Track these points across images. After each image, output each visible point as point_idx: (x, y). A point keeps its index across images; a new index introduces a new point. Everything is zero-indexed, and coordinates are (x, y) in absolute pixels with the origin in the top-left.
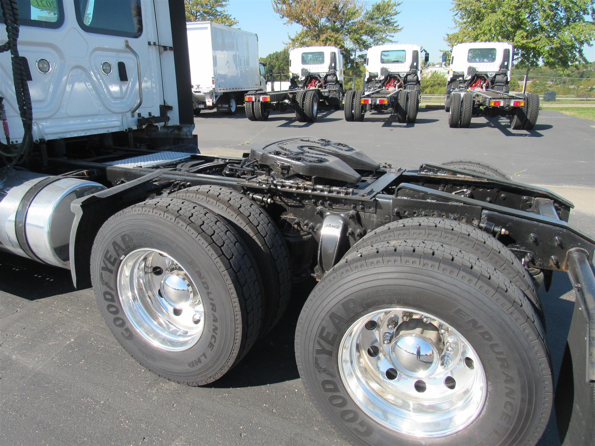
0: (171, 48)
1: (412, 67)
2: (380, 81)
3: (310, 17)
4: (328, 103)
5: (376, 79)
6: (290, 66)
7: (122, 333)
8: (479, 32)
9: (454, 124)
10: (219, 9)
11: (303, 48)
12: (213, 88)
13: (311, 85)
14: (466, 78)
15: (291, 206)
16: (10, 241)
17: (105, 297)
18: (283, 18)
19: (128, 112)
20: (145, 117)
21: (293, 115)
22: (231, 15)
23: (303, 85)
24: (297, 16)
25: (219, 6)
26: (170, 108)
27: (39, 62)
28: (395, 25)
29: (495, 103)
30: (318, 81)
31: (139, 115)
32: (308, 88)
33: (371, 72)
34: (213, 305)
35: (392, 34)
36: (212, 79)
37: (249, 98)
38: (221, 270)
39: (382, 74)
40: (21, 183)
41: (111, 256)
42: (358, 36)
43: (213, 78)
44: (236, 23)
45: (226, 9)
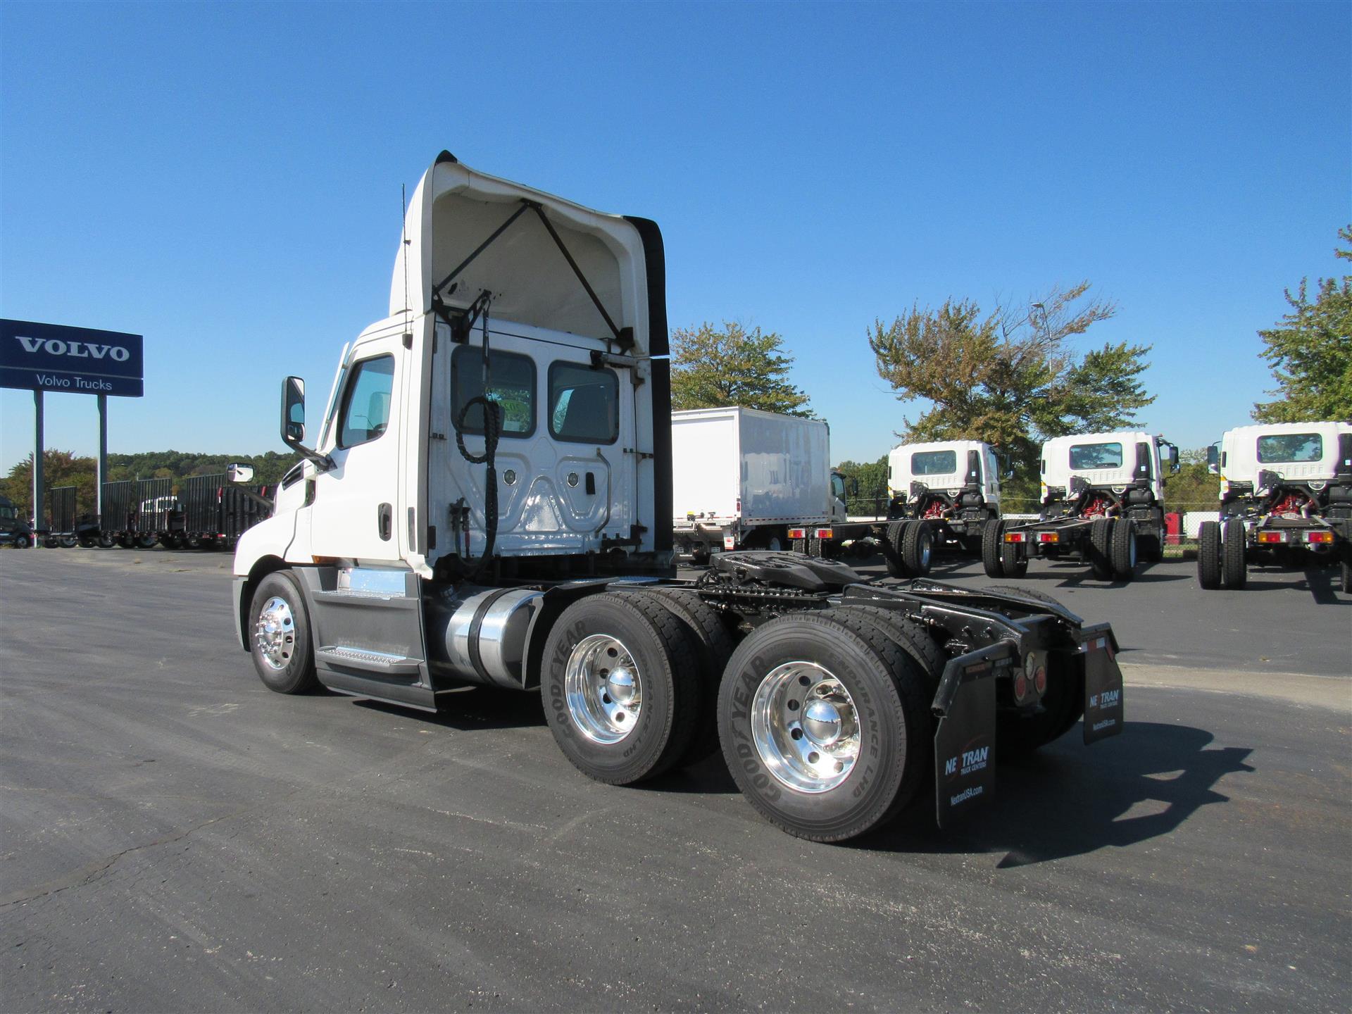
0: (651, 456)
1: (1137, 473)
2: (1072, 503)
3: (947, 385)
4: (966, 547)
5: (1064, 498)
6: (890, 478)
7: (564, 731)
8: (1333, 398)
9: (1210, 583)
10: (772, 377)
11: (935, 443)
12: (738, 518)
13: (931, 513)
14: (1257, 494)
15: (748, 614)
16: (462, 661)
17: (552, 690)
18: (897, 387)
19: (591, 531)
20: (612, 538)
21: (883, 568)
22: (795, 387)
23: (915, 512)
24: (921, 385)
25: (773, 372)
26: (644, 530)
27: (506, 474)
28: (1137, 392)
29: (1269, 537)
30: (944, 505)
31: (604, 535)
32: (925, 517)
33: (1052, 485)
34: (649, 682)
35: (1132, 410)
36: (736, 502)
37: (795, 533)
38: (658, 647)
39: (1073, 489)
40: (479, 593)
41: (563, 646)
42: (1050, 417)
43: (738, 500)
44: (804, 401)
45: (785, 376)
